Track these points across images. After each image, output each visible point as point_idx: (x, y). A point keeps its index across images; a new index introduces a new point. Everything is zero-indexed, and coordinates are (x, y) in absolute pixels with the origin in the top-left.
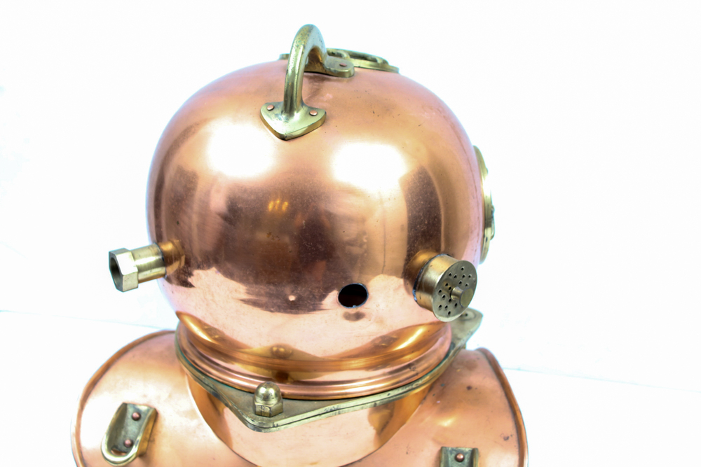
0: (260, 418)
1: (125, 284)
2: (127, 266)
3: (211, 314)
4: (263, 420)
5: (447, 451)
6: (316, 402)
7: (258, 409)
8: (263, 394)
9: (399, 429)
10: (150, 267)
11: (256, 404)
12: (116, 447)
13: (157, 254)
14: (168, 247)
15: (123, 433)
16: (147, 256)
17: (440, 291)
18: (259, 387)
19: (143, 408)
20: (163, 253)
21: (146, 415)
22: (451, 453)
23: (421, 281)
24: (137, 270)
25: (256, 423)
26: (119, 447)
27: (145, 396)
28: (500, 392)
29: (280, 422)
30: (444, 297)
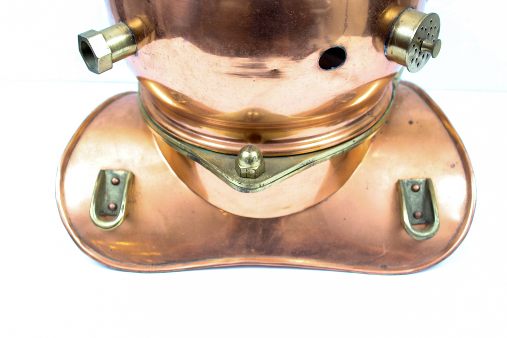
0: (246, 180)
1: (99, 67)
2: (100, 48)
3: (189, 88)
4: (249, 182)
5: (403, 183)
6: (292, 158)
7: (243, 172)
8: (247, 158)
9: (356, 167)
10: (122, 46)
11: (241, 167)
12: (102, 211)
13: (127, 33)
14: (137, 24)
15: (106, 198)
16: (117, 35)
17: (414, 45)
18: (241, 151)
19: (121, 173)
20: (132, 31)
21: (125, 179)
22: (408, 185)
23: (393, 37)
24: (110, 52)
25: (243, 185)
26: (105, 211)
27: (119, 161)
28: (438, 124)
29: (265, 182)
30: (416, 50)
